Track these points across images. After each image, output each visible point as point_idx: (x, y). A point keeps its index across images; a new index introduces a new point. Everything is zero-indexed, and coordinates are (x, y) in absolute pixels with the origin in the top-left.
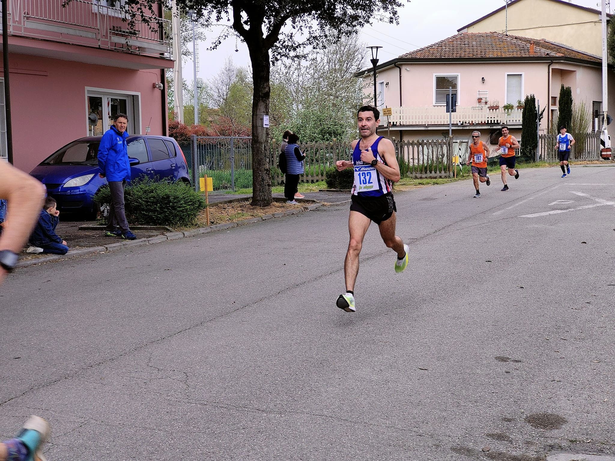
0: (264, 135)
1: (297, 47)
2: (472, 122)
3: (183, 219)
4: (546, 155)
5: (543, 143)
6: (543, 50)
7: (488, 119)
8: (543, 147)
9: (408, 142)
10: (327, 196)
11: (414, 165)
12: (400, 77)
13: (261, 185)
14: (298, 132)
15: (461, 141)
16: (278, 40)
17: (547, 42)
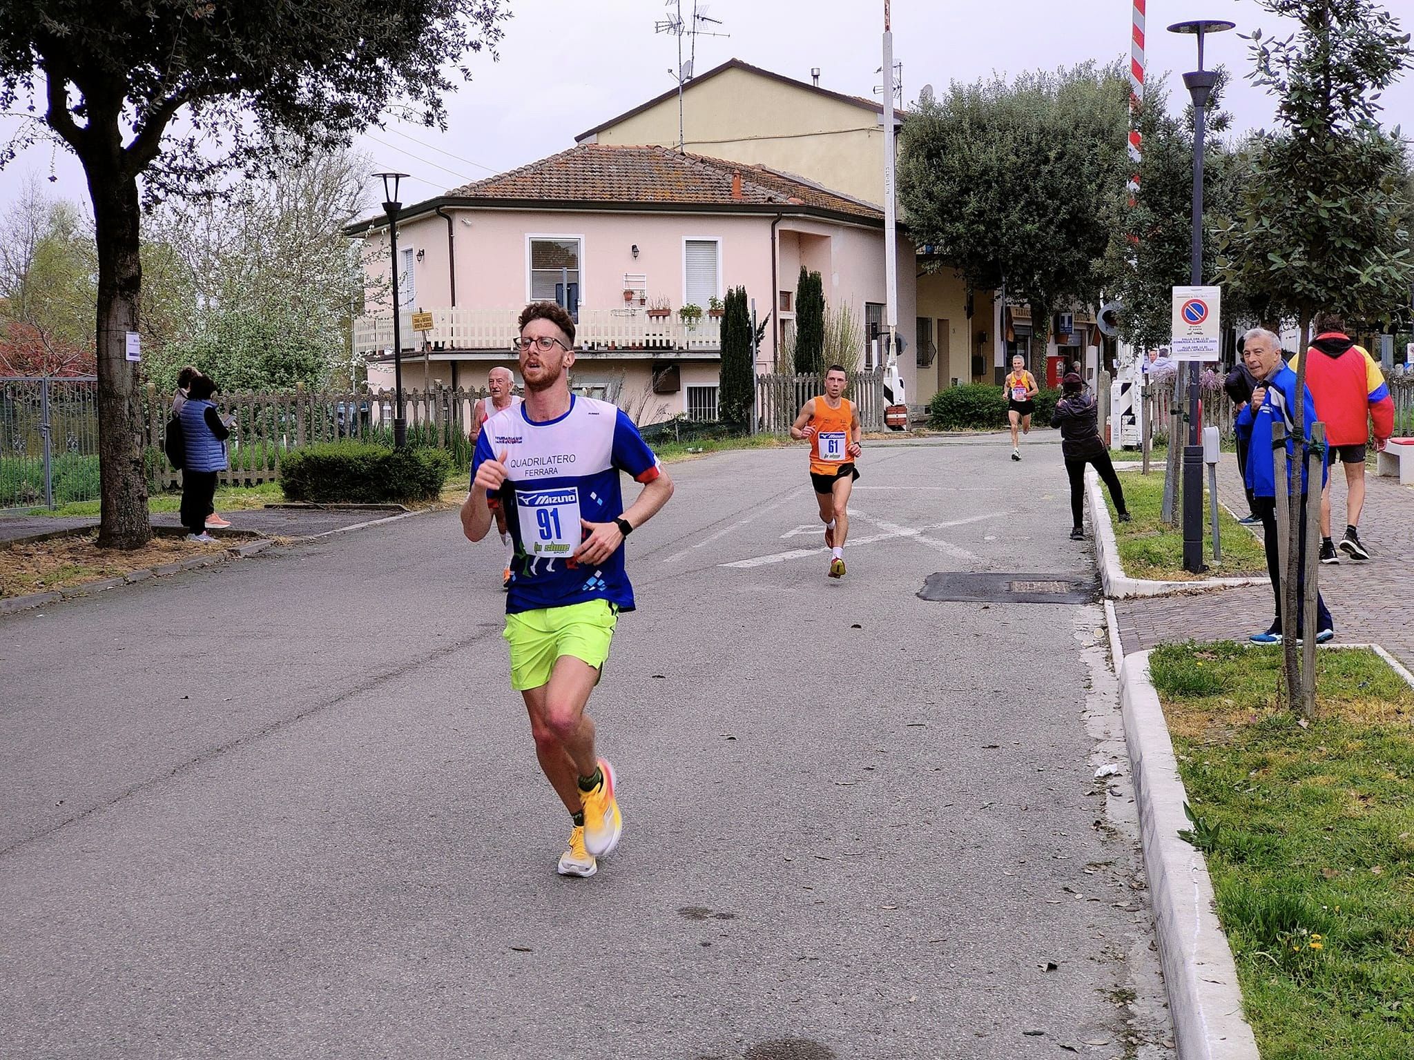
0: (129, 381)
1: (206, 171)
2: (613, 342)
4: (772, 420)
5: (765, 392)
6: (760, 190)
7: (647, 338)
8: (766, 401)
9: (472, 389)
10: (284, 519)
12: (451, 239)
13: (121, 498)
14: (210, 364)
15: (590, 385)
16: (159, 152)
17: (768, 172)
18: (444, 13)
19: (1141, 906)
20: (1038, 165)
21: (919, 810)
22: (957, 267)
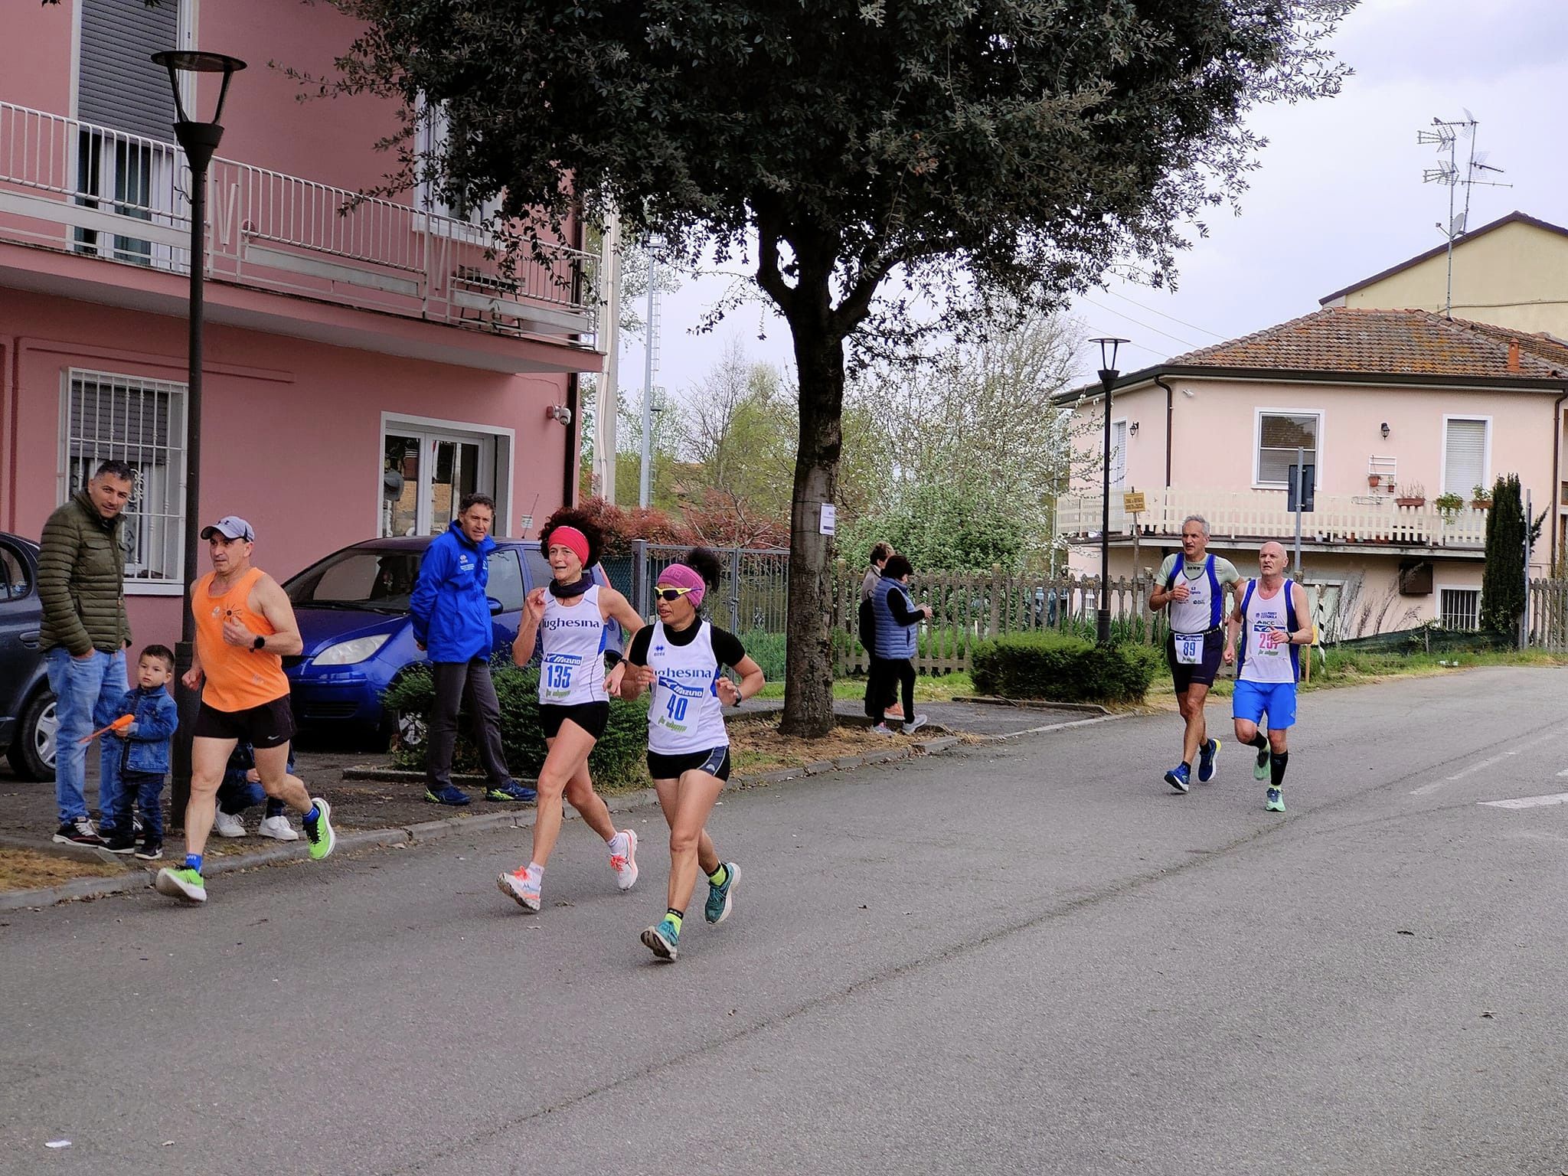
0: (821, 555)
1: (915, 335)
2: (1353, 534)
3: (605, 763)
4: (1546, 634)
5: (1540, 600)
6: (1543, 362)
7: (1395, 530)
8: (1540, 611)
10: (972, 714)
12: (1170, 412)
14: (903, 540)
15: (1323, 582)
16: (868, 314)
17: (1553, 342)
18: (1182, 164)
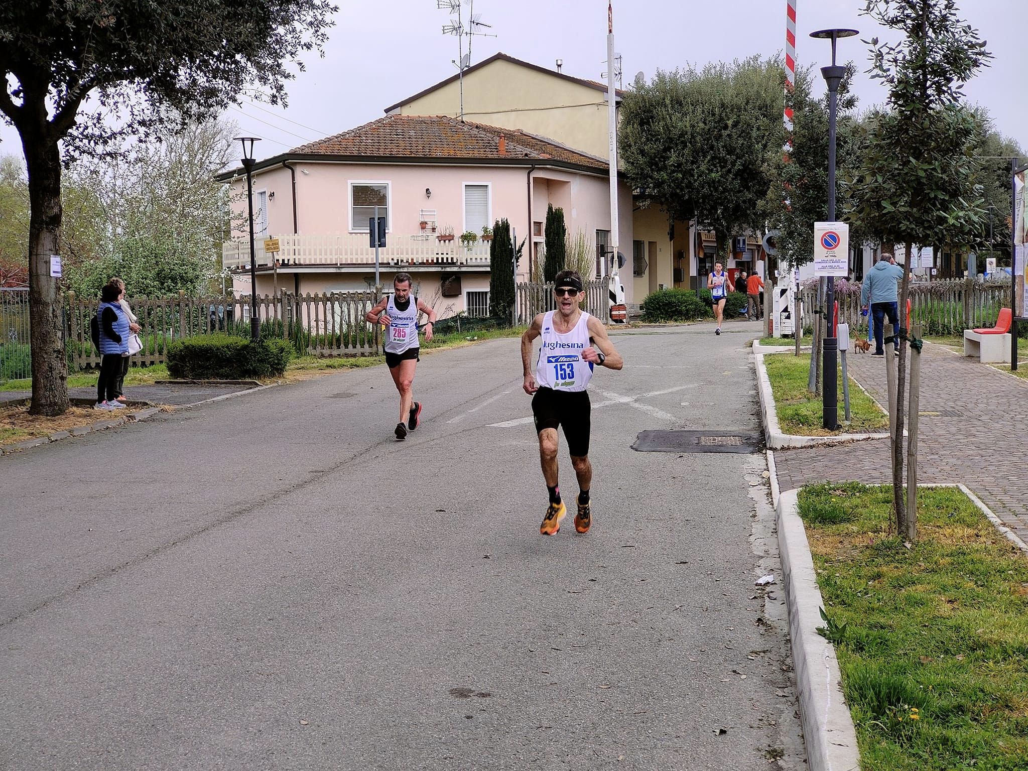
0: (52, 291)
1: (110, 138)
2: (412, 259)
4: (528, 315)
5: (523, 295)
6: (519, 148)
7: (437, 256)
8: (523, 302)
9: (308, 295)
10: (169, 392)
11: (317, 334)
12: (294, 184)
13: (47, 378)
16: (75, 123)
17: (525, 135)
18: (285, 21)
19: (788, 684)
20: (720, 130)
21: (628, 611)
22: (662, 203)
